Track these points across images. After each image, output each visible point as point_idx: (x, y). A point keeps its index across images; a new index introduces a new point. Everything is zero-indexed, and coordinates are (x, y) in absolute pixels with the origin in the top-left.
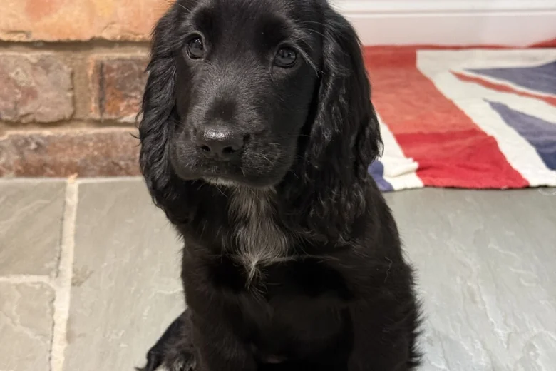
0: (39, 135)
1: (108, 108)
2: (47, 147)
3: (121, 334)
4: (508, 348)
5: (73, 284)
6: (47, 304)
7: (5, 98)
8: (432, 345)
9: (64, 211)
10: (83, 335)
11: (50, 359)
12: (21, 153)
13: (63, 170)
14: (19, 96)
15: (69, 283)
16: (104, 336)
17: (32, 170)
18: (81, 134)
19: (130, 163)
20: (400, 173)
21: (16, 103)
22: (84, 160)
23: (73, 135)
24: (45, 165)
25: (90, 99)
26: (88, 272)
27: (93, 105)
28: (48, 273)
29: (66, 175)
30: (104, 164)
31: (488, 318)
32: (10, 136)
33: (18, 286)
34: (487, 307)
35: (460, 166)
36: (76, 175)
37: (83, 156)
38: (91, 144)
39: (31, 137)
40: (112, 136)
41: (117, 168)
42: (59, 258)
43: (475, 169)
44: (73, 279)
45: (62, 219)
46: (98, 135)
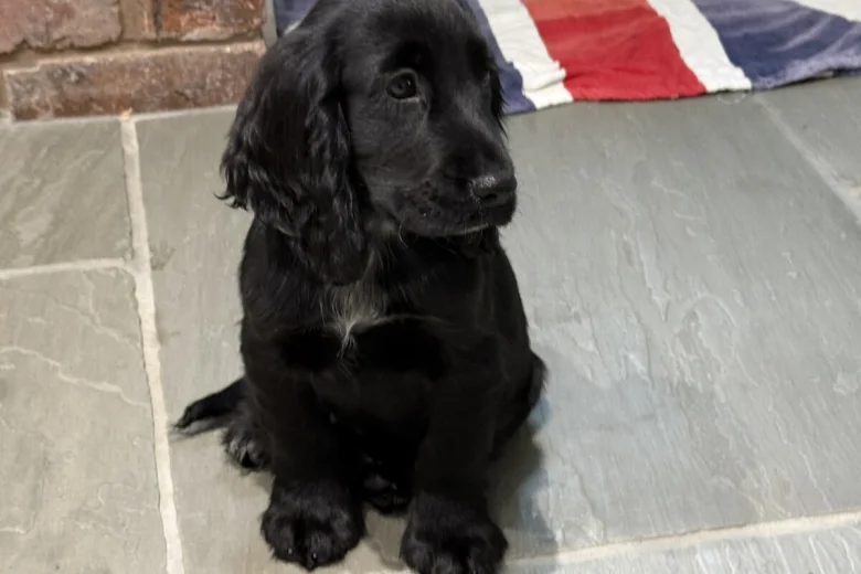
0: (81, 64)
1: (165, 24)
2: (91, 77)
3: (220, 331)
4: (666, 318)
5: (154, 268)
6: (127, 296)
7: (33, 20)
8: (579, 322)
9: (124, 163)
10: (177, 334)
11: (144, 366)
12: (59, 87)
13: (114, 106)
14: (51, 17)
15: (147, 266)
16: (201, 332)
17: (75, 108)
18: (133, 59)
19: (199, 92)
20: (543, 83)
21: (48, 25)
22: (140, 92)
23: (123, 61)
24: (91, 100)
25: (142, 14)
26: (168, 251)
27: (146, 21)
28: (121, 254)
29: (118, 112)
30: (166, 94)
31: (644, 283)
32: (44, 66)
33: (89, 274)
34: (645, 268)
35: (618, 70)
36: (131, 110)
37: (138, 86)
38: (147, 70)
39: (70, 67)
40: (172, 59)
41: (183, 98)
42: (131, 233)
43: (638, 72)
44: (151, 261)
45: (125, 177)
46: (155, 59)
